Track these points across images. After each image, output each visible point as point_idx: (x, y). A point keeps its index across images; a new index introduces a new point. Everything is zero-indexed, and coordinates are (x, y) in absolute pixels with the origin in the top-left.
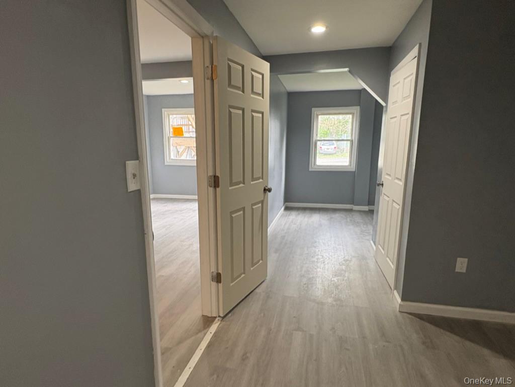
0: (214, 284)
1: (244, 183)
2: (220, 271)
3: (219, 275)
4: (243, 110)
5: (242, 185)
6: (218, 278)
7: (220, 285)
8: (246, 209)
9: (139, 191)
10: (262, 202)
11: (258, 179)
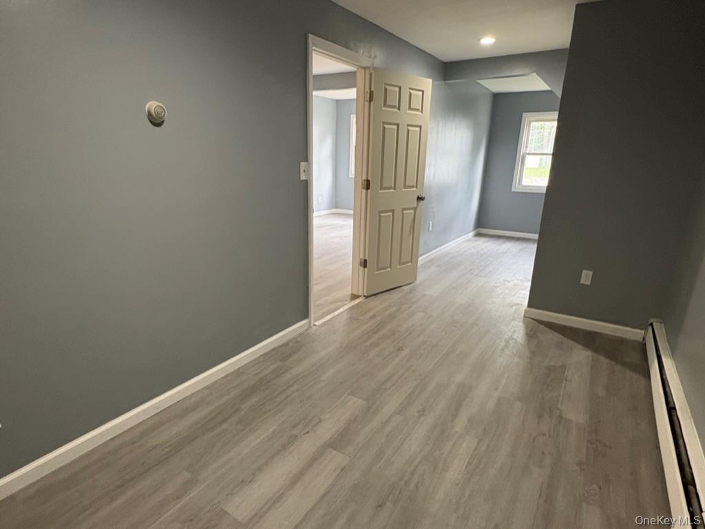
0: (362, 268)
1: (395, 189)
2: (367, 258)
3: (365, 261)
4: (398, 125)
5: (392, 190)
6: (364, 264)
7: (366, 269)
8: (395, 212)
9: (307, 181)
10: (415, 209)
11: (413, 187)
